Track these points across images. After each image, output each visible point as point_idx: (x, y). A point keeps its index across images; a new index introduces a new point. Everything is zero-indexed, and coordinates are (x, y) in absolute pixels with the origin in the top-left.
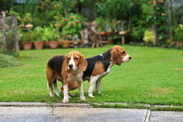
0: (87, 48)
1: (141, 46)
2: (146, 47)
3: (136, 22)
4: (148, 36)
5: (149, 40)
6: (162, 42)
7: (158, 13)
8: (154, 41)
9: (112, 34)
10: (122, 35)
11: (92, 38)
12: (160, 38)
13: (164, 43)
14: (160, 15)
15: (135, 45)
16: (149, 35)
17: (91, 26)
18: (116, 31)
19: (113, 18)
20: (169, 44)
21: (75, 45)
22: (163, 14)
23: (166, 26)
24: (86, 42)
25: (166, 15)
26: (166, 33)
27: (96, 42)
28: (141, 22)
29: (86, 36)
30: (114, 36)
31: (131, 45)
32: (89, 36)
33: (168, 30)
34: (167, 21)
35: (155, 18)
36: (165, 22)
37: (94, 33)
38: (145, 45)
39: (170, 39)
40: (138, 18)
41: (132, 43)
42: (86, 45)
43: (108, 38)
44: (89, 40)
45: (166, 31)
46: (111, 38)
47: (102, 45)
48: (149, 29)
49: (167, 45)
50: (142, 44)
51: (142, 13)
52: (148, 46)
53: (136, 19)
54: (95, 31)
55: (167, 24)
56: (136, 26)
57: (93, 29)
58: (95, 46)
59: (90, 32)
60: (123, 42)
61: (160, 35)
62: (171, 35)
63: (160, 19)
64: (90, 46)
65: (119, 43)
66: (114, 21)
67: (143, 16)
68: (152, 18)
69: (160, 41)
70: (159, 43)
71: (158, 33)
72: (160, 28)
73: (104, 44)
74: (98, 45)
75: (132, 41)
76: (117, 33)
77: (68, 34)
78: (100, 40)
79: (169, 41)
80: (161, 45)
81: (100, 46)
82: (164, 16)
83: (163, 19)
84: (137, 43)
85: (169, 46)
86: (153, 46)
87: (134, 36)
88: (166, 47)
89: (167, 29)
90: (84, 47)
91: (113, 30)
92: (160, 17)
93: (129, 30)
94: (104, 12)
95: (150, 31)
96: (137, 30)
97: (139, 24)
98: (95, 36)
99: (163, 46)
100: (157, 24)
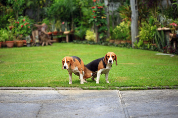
0: (38, 46)
1: (84, 44)
2: (89, 45)
3: (78, 23)
4: (89, 35)
5: (90, 38)
6: (102, 41)
7: (99, 16)
8: (95, 40)
9: (58, 33)
10: (66, 35)
11: (42, 38)
12: (101, 37)
13: (104, 42)
14: (101, 18)
15: (78, 43)
16: (91, 35)
17: (41, 27)
18: (61, 31)
19: (58, 20)
20: (108, 42)
21: (27, 44)
22: (102, 17)
23: (105, 27)
24: (37, 41)
25: (105, 18)
26: (105, 34)
27: (45, 41)
28: (82, 23)
29: (37, 36)
30: (59, 35)
31: (75, 43)
32: (39, 36)
33: (107, 31)
34: (106, 23)
35: (96, 20)
36: (104, 23)
37: (44, 33)
38: (87, 43)
39: (109, 37)
40: (80, 20)
41: (75, 41)
42: (37, 43)
43: (54, 37)
44: (40, 39)
45: (105, 31)
46: (56, 37)
47: (50, 43)
48: (89, 29)
49: (106, 43)
50: (84, 42)
51: (82, 15)
52: (90, 44)
53: (78, 20)
54: (45, 32)
55: (106, 25)
56: (77, 26)
57: (43, 30)
58: (45, 45)
59: (40, 32)
60: (67, 40)
61: (100, 35)
62: (109, 35)
63: (100, 22)
64: (40, 44)
65: (64, 42)
66: (58, 22)
67: (84, 18)
68: (94, 21)
69: (101, 40)
70: (99, 42)
71: (99, 33)
72: (101, 29)
73: (52, 43)
74: (47, 44)
75: (75, 39)
76: (62, 33)
77: (20, 34)
78: (49, 39)
79: (108, 40)
80: (102, 43)
81: (49, 44)
82: (104, 19)
83: (103, 21)
84: (80, 41)
85: (109, 44)
86: (94, 44)
87: (76, 35)
88: (106, 45)
89: (106, 29)
90: (35, 46)
91: (58, 30)
92: (100, 20)
93: (72, 30)
94: (51, 15)
95: (90, 30)
96: (79, 30)
97: (80, 25)
98: (45, 36)
99: (103, 44)
100: (98, 25)
